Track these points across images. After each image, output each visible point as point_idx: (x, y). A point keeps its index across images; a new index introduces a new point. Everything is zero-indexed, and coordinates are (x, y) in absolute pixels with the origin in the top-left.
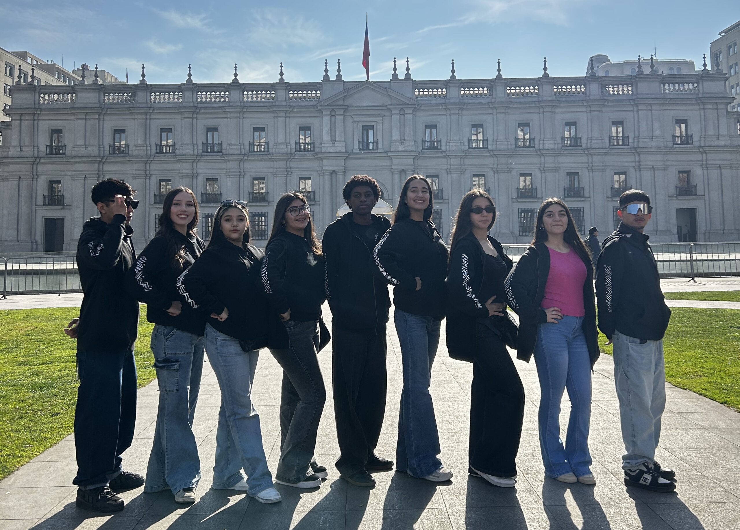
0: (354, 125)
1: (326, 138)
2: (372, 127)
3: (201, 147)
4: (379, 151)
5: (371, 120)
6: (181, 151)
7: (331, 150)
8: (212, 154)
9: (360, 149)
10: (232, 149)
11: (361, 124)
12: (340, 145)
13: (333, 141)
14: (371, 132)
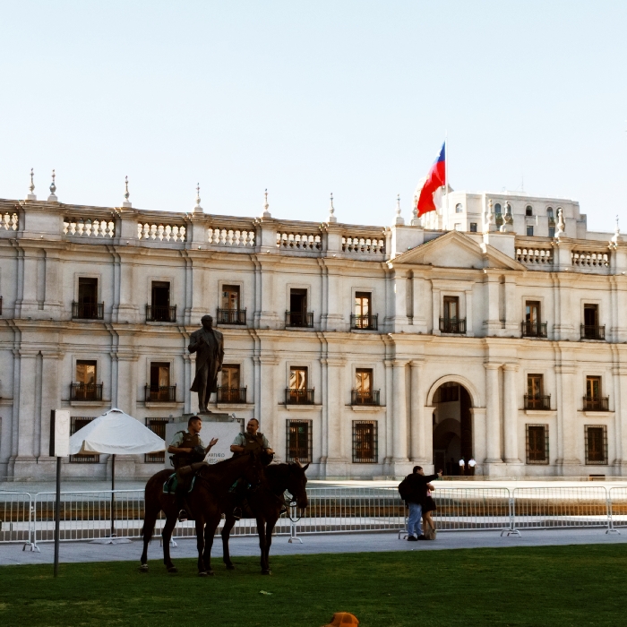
0: (434, 294)
1: (400, 310)
2: (456, 299)
3: (214, 314)
4: (468, 334)
5: (457, 288)
7: (408, 329)
8: (237, 326)
9: (442, 331)
10: (264, 320)
11: (444, 294)
12: (419, 323)
13: (411, 316)
14: (452, 306)
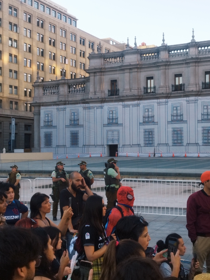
3: (201, 85)
6: (188, 89)
